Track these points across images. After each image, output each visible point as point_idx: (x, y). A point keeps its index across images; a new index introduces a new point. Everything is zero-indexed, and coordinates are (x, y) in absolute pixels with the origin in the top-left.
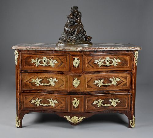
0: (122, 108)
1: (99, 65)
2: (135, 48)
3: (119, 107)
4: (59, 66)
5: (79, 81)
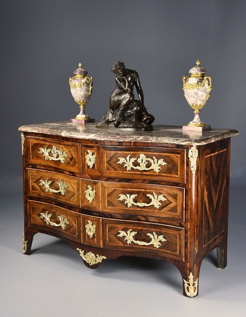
0: (171, 254)
1: (126, 167)
2: (186, 141)
3: (166, 251)
4: (69, 163)
5: (94, 191)
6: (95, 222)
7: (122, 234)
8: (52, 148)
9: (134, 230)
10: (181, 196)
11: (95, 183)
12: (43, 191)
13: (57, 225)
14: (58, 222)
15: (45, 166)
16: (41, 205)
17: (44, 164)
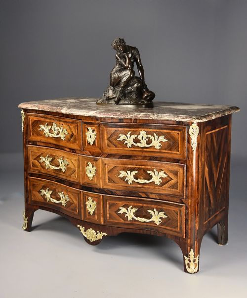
0: (171, 230)
1: (127, 144)
2: (187, 118)
3: (167, 228)
4: (69, 140)
5: (95, 168)
6: (96, 199)
7: (123, 210)
8: (52, 125)
9: (134, 207)
10: (182, 172)
11: (96, 160)
12: (43, 167)
13: (57, 202)
14: (59, 199)
15: (45, 143)
16: (41, 182)
17: (44, 141)
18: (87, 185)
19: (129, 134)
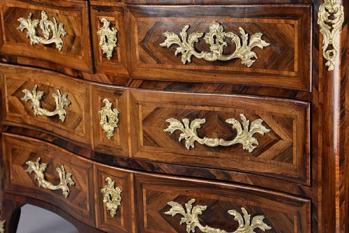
1: (180, 54)
4: (69, 49)
5: (116, 112)
7: (176, 208)
8: (40, 18)
9: (199, 202)
10: (301, 121)
11: (118, 94)
12: (30, 112)
13: (54, 188)
14: (56, 181)
15: (31, 58)
16: (28, 145)
17: (29, 55)
18: (103, 151)
19: (184, 30)
